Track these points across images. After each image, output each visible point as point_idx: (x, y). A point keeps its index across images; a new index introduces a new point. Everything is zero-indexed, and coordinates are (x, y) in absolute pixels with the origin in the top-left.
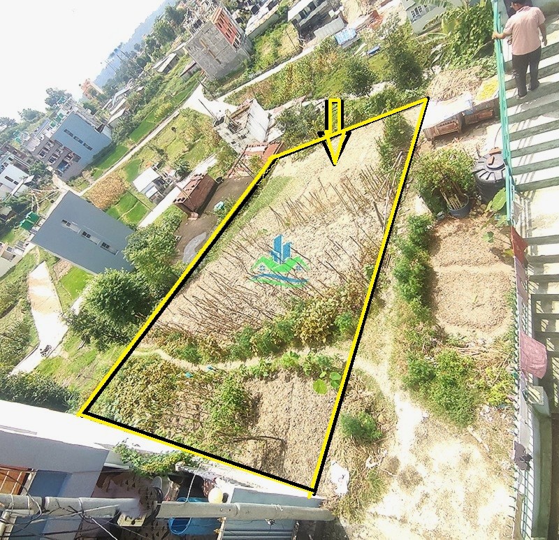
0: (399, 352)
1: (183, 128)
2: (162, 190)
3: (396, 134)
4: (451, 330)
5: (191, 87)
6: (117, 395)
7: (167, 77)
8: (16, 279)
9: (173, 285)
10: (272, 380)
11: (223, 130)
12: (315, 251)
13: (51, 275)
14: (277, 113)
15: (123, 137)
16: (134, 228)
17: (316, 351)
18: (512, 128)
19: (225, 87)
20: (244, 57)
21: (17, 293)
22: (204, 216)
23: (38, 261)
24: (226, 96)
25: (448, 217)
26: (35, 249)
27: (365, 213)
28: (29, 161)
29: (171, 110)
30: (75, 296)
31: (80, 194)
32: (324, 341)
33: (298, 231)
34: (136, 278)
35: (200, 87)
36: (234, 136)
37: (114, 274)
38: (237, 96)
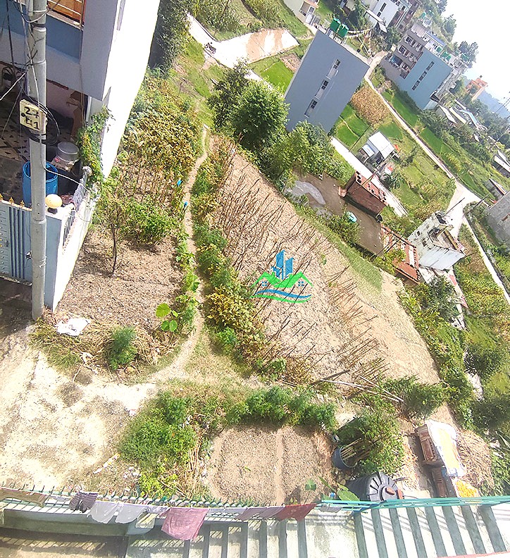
0: (196, 390)
1: (435, 183)
2: (370, 161)
3: (423, 397)
4: (217, 443)
5: (478, 190)
6: (162, 115)
7: (489, 165)
8: (282, 18)
9: (272, 171)
10: (172, 265)
11: (432, 223)
12: (303, 312)
13: (286, 52)
14: (450, 278)
15: (426, 121)
16: (332, 133)
17: (200, 308)
18: (420, 511)
19: (477, 225)
21: (268, 19)
22: (341, 202)
23: (300, 38)
24: (468, 226)
25: (333, 446)
26: (312, 34)
27: (341, 362)
28: (401, 27)
29: (454, 169)
30: (263, 74)
31: (366, 78)
32: (210, 317)
33: (324, 295)
34: (280, 136)
35: (478, 200)
36: (425, 234)
37: (283, 112)
38: (468, 238)
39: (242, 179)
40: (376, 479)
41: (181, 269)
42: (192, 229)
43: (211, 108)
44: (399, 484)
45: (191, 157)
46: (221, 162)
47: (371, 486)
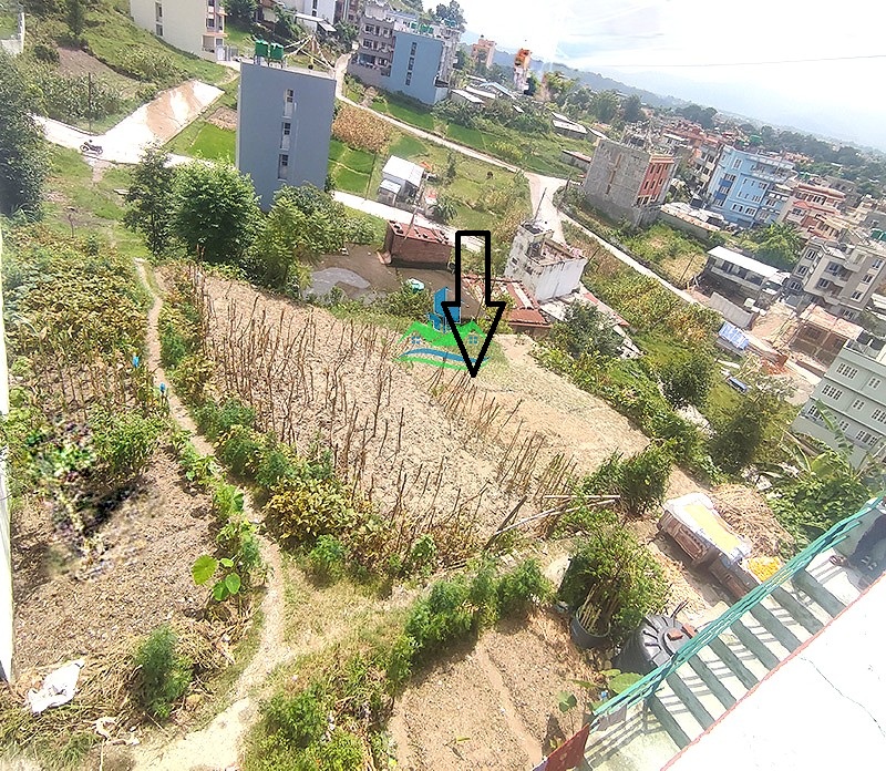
1: (499, 187)
2: (400, 198)
3: (641, 476)
5: (556, 171)
7: (552, 135)
8: (182, 67)
9: (271, 278)
10: (186, 490)
11: (524, 239)
12: (417, 451)
13: (210, 108)
14: (585, 298)
15: (446, 115)
16: (329, 187)
17: (262, 532)
18: (727, 636)
19: (581, 214)
20: (632, 219)
21: (162, 76)
22: (391, 272)
23: (221, 83)
24: (570, 221)
25: (564, 619)
26: (236, 72)
27: (508, 492)
28: (351, 17)
29: (513, 160)
30: (190, 152)
31: (338, 95)
32: (285, 536)
33: (434, 411)
34: (259, 224)
35: (564, 183)
36: (524, 258)
37: (246, 189)
38: (579, 235)
39: (232, 310)
40: (648, 630)
41: (203, 489)
42: (190, 419)
43: (134, 230)
44: (680, 617)
45: (138, 315)
46: (188, 299)
47: (647, 645)
